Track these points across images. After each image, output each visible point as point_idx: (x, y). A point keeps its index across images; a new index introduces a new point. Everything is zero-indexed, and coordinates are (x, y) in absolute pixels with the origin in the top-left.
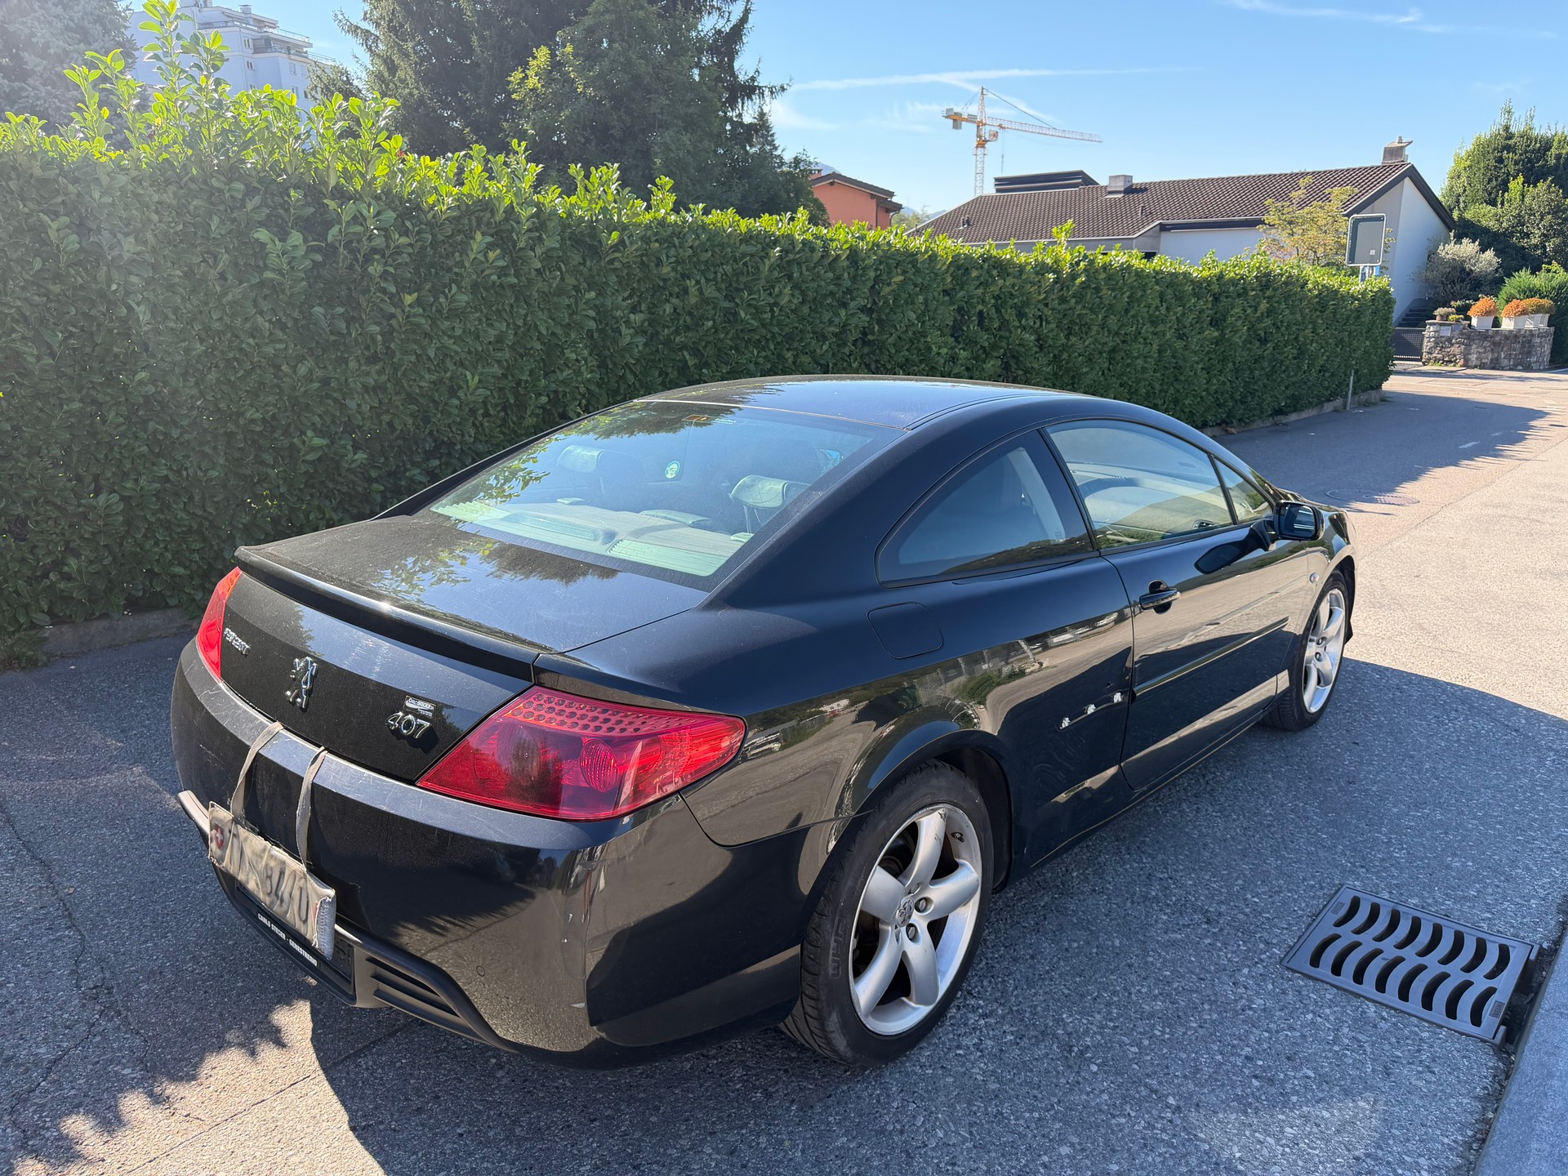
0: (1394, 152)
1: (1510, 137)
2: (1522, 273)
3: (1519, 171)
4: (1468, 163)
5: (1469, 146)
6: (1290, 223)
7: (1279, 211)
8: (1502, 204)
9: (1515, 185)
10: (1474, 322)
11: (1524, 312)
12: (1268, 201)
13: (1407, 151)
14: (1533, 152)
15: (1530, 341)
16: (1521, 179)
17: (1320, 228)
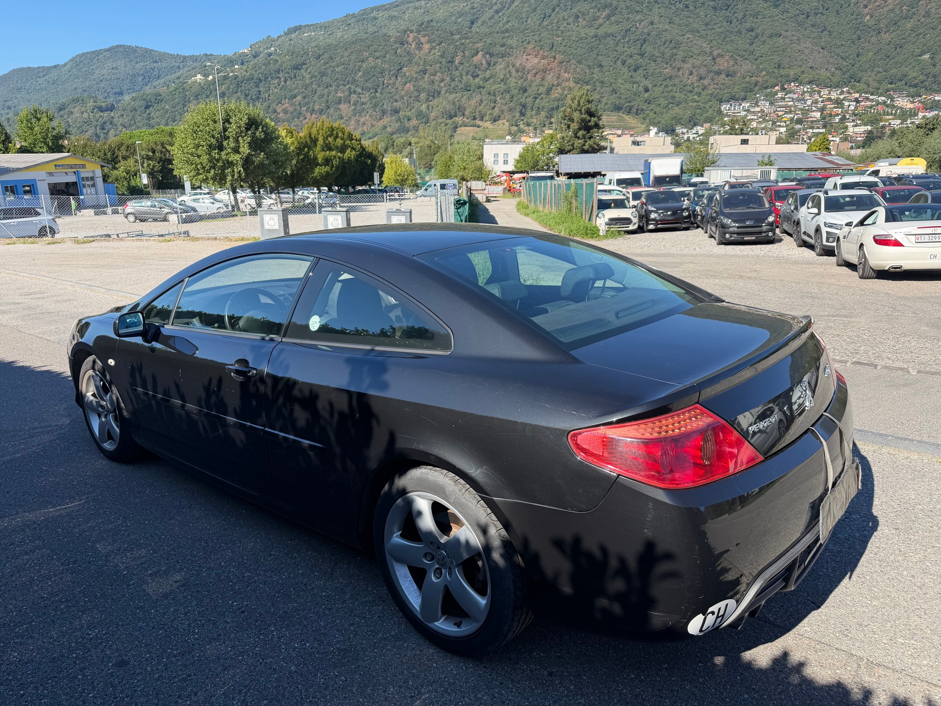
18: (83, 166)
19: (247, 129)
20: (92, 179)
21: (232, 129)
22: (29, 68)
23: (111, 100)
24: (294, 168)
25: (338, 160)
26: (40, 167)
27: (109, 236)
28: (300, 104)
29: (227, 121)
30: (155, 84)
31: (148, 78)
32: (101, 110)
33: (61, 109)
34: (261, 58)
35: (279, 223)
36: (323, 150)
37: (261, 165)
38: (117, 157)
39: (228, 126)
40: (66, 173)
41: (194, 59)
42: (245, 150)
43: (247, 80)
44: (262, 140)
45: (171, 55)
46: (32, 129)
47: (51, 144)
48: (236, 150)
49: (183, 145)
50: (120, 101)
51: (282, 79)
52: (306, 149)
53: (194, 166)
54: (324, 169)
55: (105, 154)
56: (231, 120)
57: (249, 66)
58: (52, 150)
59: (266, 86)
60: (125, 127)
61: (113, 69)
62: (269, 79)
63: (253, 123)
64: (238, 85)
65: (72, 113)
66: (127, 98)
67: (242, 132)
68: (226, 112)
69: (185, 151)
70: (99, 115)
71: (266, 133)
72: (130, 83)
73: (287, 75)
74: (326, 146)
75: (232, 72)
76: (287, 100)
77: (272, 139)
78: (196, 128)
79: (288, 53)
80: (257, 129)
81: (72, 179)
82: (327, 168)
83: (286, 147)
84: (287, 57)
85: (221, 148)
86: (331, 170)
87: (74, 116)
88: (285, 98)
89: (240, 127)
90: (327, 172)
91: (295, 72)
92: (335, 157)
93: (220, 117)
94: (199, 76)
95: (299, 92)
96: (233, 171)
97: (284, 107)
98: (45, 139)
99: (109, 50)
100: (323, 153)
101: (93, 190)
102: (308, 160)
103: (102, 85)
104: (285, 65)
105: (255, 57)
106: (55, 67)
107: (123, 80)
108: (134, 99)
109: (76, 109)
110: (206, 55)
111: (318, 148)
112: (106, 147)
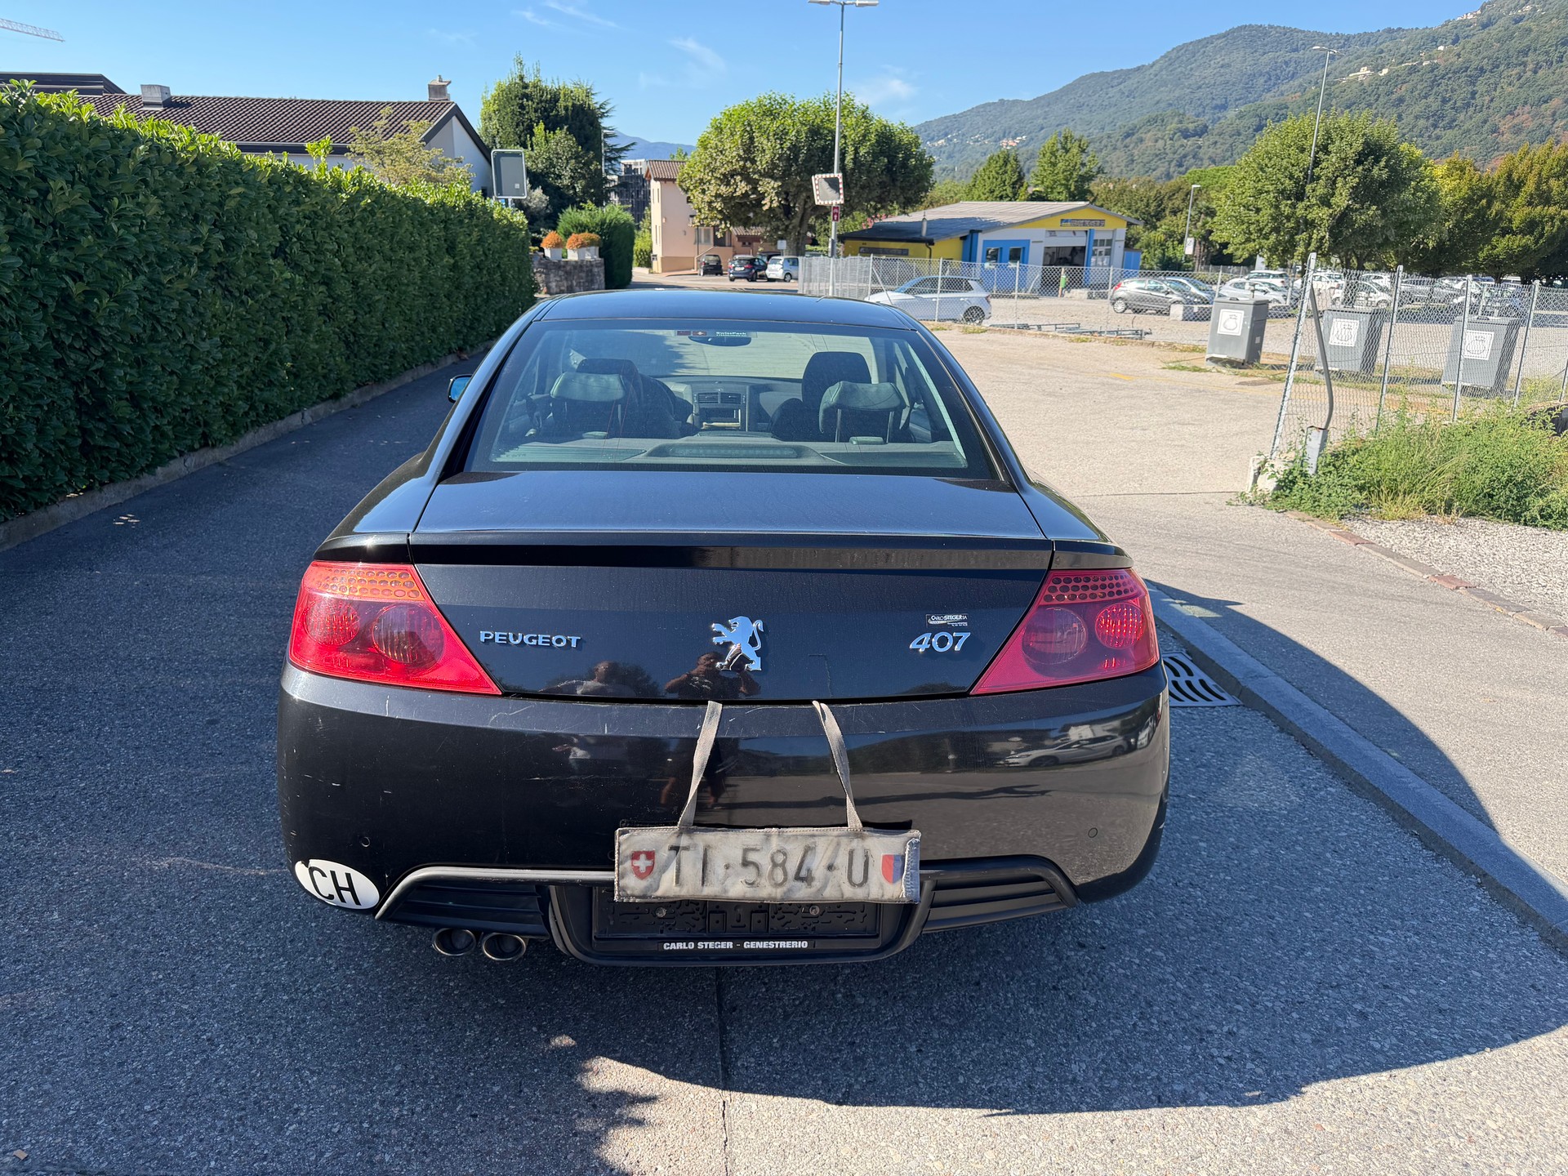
0: (438, 90)
1: (526, 86)
2: (569, 209)
3: (539, 118)
4: (496, 107)
5: (493, 91)
6: (378, 152)
7: (366, 138)
8: (532, 146)
9: (539, 129)
10: (548, 253)
11: (583, 245)
12: (352, 129)
13: (449, 89)
14: (546, 101)
15: (591, 271)
16: (542, 126)
17: (408, 160)
18: (1101, 223)
19: (1358, 162)
20: (1110, 242)
21: (1331, 162)
22: (1102, 73)
23: (1204, 119)
24: (1445, 236)
25: (1558, 223)
26: (1037, 222)
27: (1027, 327)
28: (1554, 114)
29: (1324, 149)
30: (1283, 88)
31: (1274, 78)
32: (1186, 135)
33: (1128, 135)
34: (1494, 30)
35: (1244, 325)
36: (1530, 204)
37: (1368, 230)
38: (1164, 210)
39: (1323, 157)
40: (1074, 232)
41: (1366, 39)
42: (1342, 200)
43: (1455, 73)
44: (1382, 184)
45: (1326, 36)
46: (1054, 165)
47: (1073, 188)
48: (1325, 202)
49: (1237, 191)
50: (1219, 118)
51: (1531, 66)
52: (1484, 201)
53: (1244, 227)
54: (1518, 242)
55: (1148, 205)
56: (1330, 148)
57: (1467, 46)
58: (1073, 197)
59: (1492, 81)
60: (1214, 162)
61: (1222, 67)
62: (1502, 67)
63: (1372, 151)
64: (1434, 83)
65: (1141, 140)
66: (1231, 113)
67: (1347, 167)
68: (1328, 132)
69: (1238, 200)
70: (1179, 143)
71: (1392, 170)
72: (1243, 88)
73: (1542, 58)
74: (1540, 196)
75: (1430, 58)
76: (1527, 108)
77: (1405, 183)
78: (1267, 161)
79: (1559, 13)
80: (1377, 161)
81: (1080, 241)
82: (1528, 240)
83: (1432, 197)
84: (1554, 21)
85: (1300, 196)
86: (1536, 243)
87: (1142, 146)
88: (1526, 103)
89: (1344, 160)
90: (1526, 249)
91: (1563, 50)
92: (1552, 218)
93: (1312, 143)
94: (1364, 71)
95: (1558, 91)
96: (1311, 238)
97: (1515, 121)
98: (1068, 181)
99: (1225, 35)
100: (1527, 210)
101: (1106, 259)
102: (1483, 223)
103: (1198, 94)
104: (1544, 38)
105: (1484, 26)
106: (1139, 69)
107: (1233, 85)
108: (1241, 116)
109: (1149, 135)
110: (1390, 31)
111: (1519, 200)
112: (1152, 194)
